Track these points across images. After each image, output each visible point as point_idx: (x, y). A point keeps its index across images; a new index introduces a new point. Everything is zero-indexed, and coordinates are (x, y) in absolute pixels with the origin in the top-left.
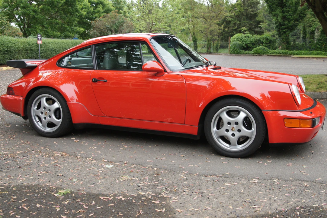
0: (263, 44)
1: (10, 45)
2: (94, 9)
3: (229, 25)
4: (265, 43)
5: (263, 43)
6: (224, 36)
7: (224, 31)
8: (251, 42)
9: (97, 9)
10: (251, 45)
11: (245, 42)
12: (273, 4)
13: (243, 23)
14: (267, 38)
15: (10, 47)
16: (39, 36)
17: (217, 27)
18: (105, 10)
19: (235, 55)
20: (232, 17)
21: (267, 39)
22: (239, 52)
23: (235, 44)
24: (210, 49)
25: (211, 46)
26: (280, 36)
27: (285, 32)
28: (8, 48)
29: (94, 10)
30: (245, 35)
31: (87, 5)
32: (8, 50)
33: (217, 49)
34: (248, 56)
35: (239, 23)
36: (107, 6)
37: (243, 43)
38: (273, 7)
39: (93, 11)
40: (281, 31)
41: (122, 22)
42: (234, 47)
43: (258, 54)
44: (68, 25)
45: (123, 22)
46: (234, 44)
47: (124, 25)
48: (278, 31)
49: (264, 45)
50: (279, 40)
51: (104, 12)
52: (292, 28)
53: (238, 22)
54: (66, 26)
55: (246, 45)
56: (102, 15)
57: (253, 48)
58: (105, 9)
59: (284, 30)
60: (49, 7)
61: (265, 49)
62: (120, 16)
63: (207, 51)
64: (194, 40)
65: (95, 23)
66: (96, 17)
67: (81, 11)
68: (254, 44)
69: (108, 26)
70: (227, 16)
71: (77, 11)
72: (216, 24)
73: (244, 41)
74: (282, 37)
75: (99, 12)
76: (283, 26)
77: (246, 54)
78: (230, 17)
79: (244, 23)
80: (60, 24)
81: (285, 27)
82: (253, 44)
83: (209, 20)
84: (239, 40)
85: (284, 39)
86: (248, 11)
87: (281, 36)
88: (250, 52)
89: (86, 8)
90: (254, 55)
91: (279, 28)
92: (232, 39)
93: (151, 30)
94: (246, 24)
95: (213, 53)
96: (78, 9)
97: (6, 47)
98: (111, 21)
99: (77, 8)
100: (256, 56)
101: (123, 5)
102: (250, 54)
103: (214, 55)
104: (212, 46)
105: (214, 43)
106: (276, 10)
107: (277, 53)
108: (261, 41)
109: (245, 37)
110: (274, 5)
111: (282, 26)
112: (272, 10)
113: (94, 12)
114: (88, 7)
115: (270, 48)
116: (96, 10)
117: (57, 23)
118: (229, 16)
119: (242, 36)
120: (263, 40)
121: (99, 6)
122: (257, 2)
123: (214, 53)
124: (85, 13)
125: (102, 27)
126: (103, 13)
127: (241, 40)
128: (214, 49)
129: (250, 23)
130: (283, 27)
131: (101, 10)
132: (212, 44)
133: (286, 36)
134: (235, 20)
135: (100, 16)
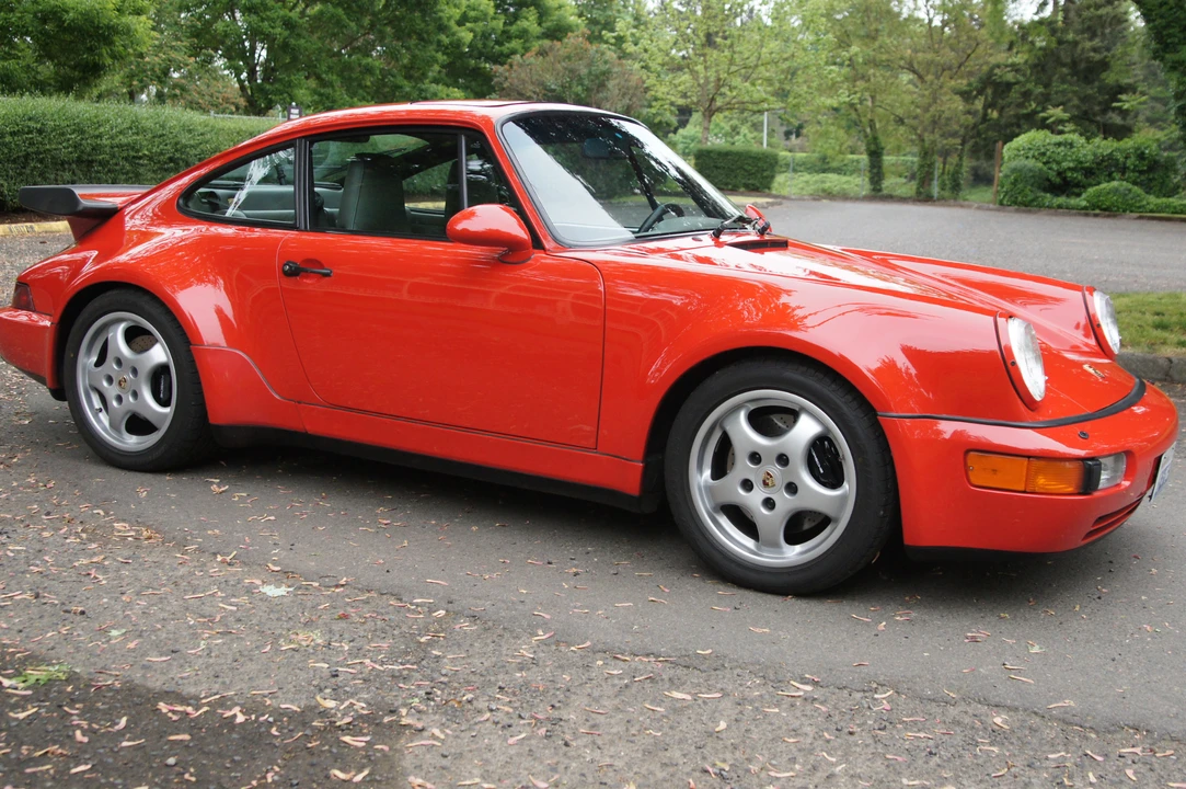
0: (1123, 174)
1: (185, 139)
2: (505, 23)
3: (1003, 99)
4: (1134, 171)
5: (1124, 170)
6: (985, 139)
7: (985, 118)
8: (1081, 162)
9: (519, 22)
10: (1079, 176)
11: (1058, 163)
12: (1168, 26)
13: (1056, 93)
14: (1143, 153)
15: (186, 146)
16: (293, 111)
17: (959, 104)
18: (548, 29)
19: (1017, 211)
20: (1017, 71)
21: (1141, 156)
22: (1033, 200)
23: (1020, 171)
24: (930, 185)
25: (932, 173)
28: (176, 150)
29: (509, 28)
30: (1059, 138)
31: (481, 8)
32: (178, 155)
33: (956, 187)
34: (1063, 215)
35: (1042, 94)
36: (557, 12)
37: (1050, 169)
38: (1170, 36)
39: (504, 32)
41: (604, 73)
42: (1016, 180)
43: (1105, 210)
44: (408, 77)
45: (606, 74)
46: (1014, 170)
47: (611, 84)
49: (1129, 177)
51: (543, 33)
53: (1040, 89)
54: (401, 81)
55: (1059, 174)
56: (536, 45)
57: (1085, 187)
58: (549, 24)
60: (340, 11)
61: (1130, 190)
62: (597, 51)
63: (919, 193)
64: (873, 147)
65: (507, 74)
66: (514, 52)
67: (455, 28)
68: (1093, 174)
69: (553, 87)
70: (998, 66)
71: (442, 28)
72: (956, 94)
73: (1054, 160)
75: (523, 35)
77: (1060, 207)
78: (1009, 69)
79: (1063, 92)
80: (378, 72)
82: (1089, 172)
83: (929, 78)
84: (1034, 156)
86: (1080, 47)
88: (1073, 201)
89: (476, 20)
90: (1087, 215)
92: (1008, 150)
93: (710, 105)
94: (1070, 95)
95: (938, 199)
96: (445, 21)
97: (169, 147)
98: (566, 69)
99: (440, 18)
100: (1096, 215)
101: (619, 11)
102: (1073, 209)
103: (943, 205)
104: (937, 173)
105: (944, 163)
106: (1180, 47)
107: (1175, 208)
108: (1117, 160)
109: (1059, 144)
110: (1173, 27)
112: (1167, 45)
113: (506, 36)
114: (486, 15)
115: (1151, 189)
116: (513, 29)
117: (369, 70)
118: (1007, 66)
119: (1048, 141)
120: (1126, 158)
121: (524, 14)
122: (1115, 17)
123: (941, 200)
124: (472, 35)
125: (531, 88)
126: (538, 38)
127: (1044, 154)
128: (945, 185)
129: (1082, 95)
131: (530, 29)
132: (939, 164)
134: (1028, 81)
135: (527, 49)
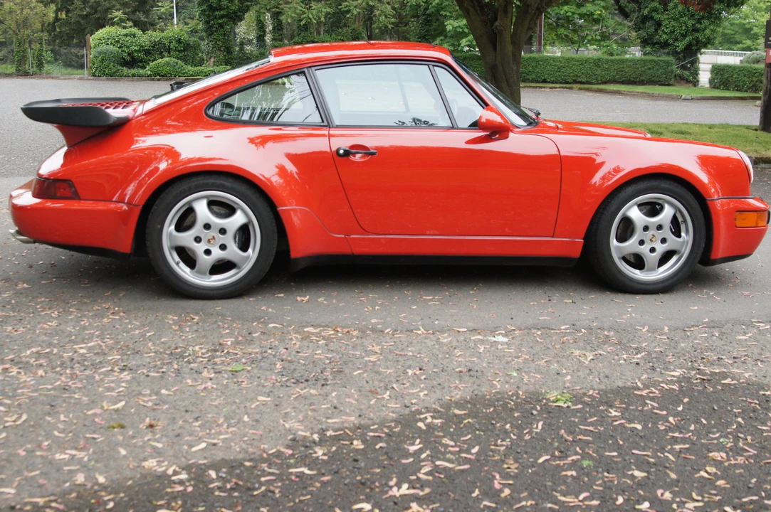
0: (169, 53)
3: (68, 6)
4: (175, 51)
5: (169, 50)
7: (58, 19)
8: (142, 46)
10: (142, 55)
11: (128, 47)
14: (180, 39)
19: (108, 80)
21: (179, 41)
22: (115, 72)
23: (105, 53)
24: (25, 64)
25: (26, 56)
26: (210, 35)
27: (221, 26)
30: (125, 31)
33: (41, 65)
34: (138, 80)
37: (123, 51)
40: (212, 22)
42: (103, 60)
43: (163, 76)
46: (100, 53)
48: (207, 22)
49: (173, 55)
50: (208, 44)
52: (236, 16)
55: (129, 54)
57: (147, 62)
59: (220, 21)
61: (177, 63)
63: (18, 70)
68: (150, 53)
73: (125, 45)
74: (216, 35)
76: (217, 10)
77: (134, 75)
81: (222, 12)
82: (148, 52)
84: (111, 43)
85: (219, 41)
87: (213, 33)
88: (141, 71)
90: (153, 80)
91: (209, 17)
92: (93, 39)
95: (34, 74)
100: (159, 80)
102: (143, 76)
105: (31, 49)
107: (205, 73)
108: (164, 44)
109: (126, 35)
111: (214, 11)
115: (187, 61)
119: (118, 33)
120: (170, 43)
123: (37, 75)
127: (118, 42)
128: (32, 63)
130: (216, 13)
133: (225, 35)
